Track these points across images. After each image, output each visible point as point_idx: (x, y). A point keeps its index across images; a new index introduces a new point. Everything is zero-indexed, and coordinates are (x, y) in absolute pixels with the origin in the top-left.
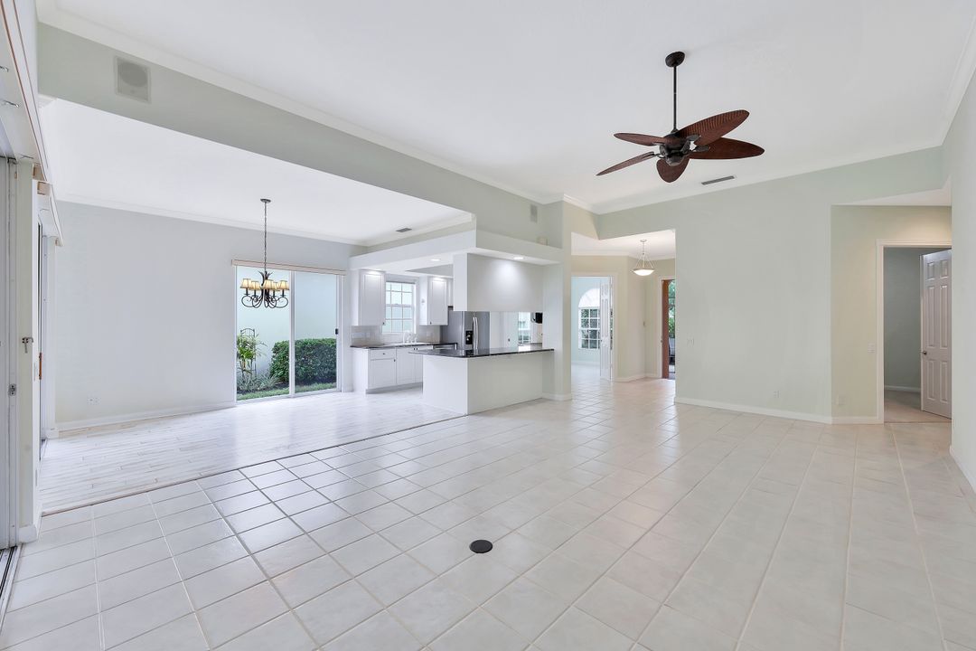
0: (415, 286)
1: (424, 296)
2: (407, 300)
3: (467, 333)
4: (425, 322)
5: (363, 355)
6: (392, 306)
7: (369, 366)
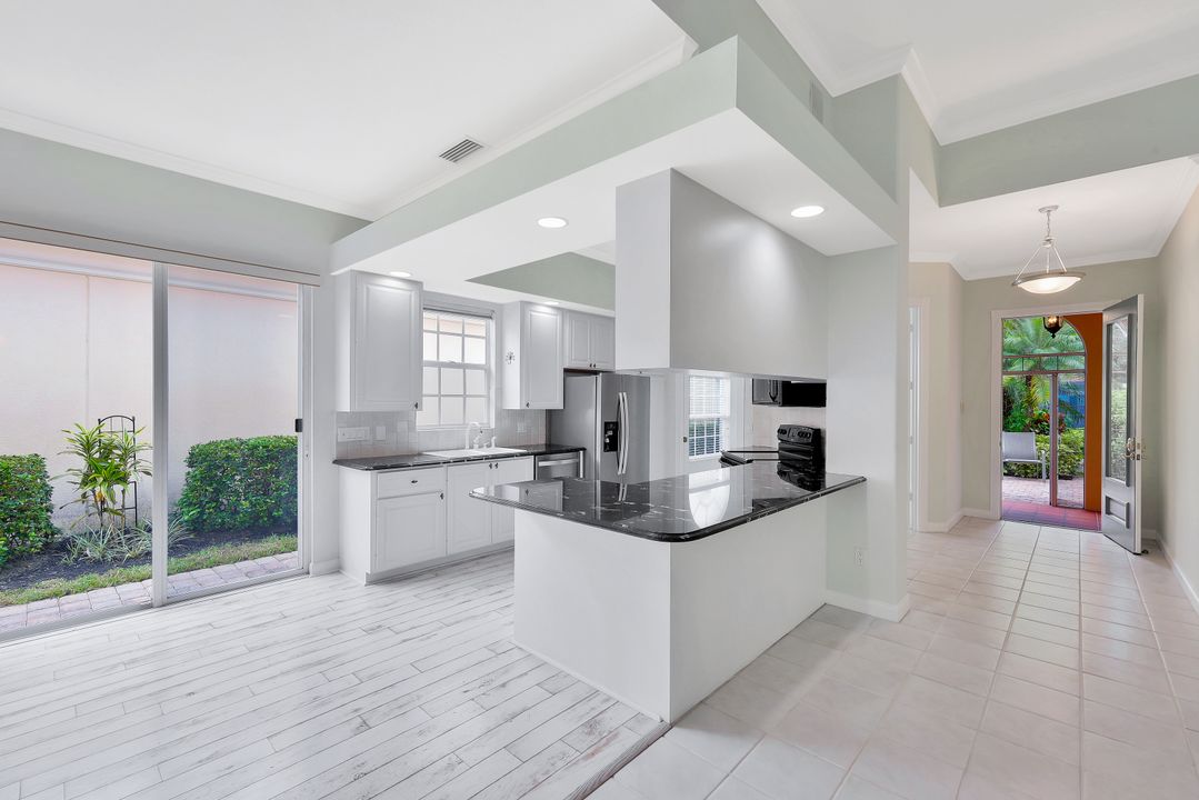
0: (492, 323)
1: (513, 345)
2: (476, 353)
3: (606, 426)
4: (514, 402)
5: (359, 482)
6: (440, 365)
7: (374, 514)
